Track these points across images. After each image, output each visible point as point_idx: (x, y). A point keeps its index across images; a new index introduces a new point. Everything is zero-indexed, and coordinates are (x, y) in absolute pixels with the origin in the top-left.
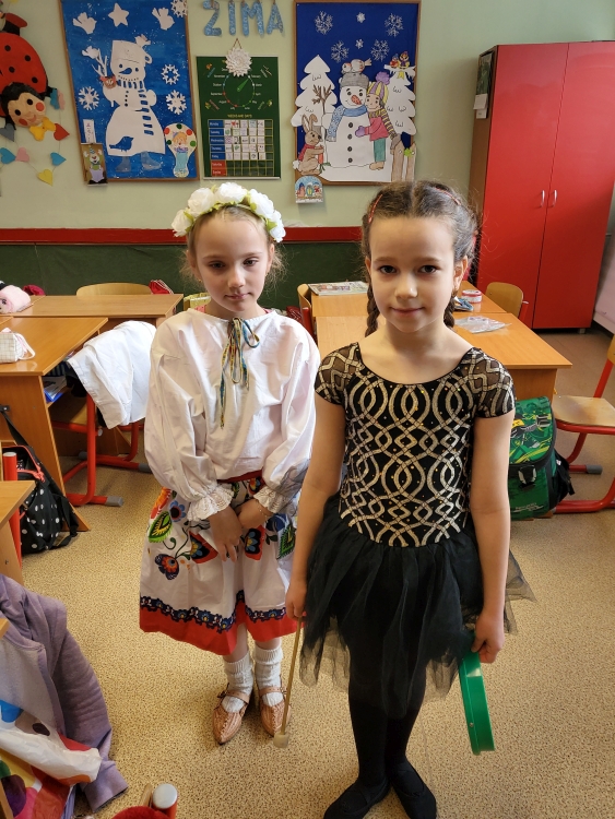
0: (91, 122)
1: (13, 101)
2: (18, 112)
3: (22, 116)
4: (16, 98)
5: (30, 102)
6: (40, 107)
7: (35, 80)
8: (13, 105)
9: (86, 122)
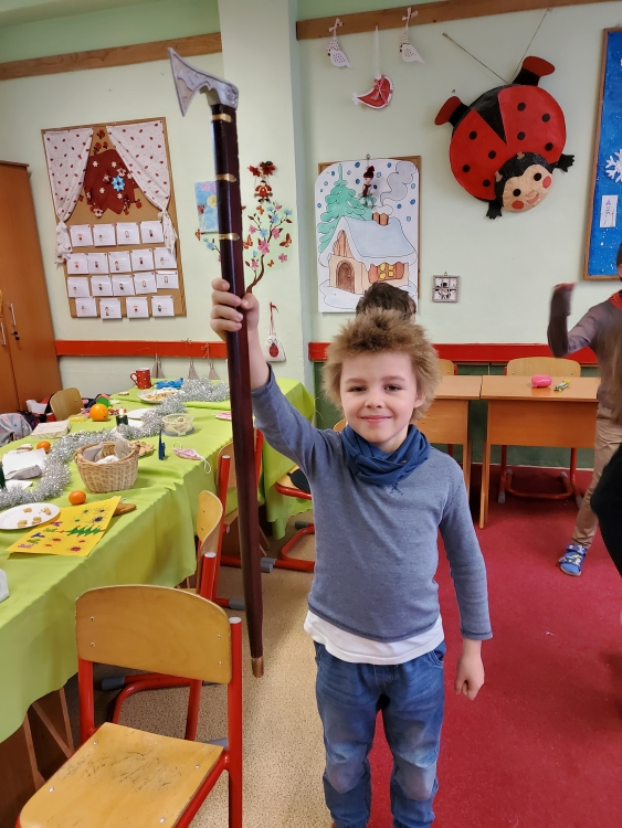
0: (614, 199)
1: (514, 179)
2: (517, 192)
3: (520, 198)
4: (519, 174)
5: (537, 177)
6: (547, 184)
7: (549, 147)
8: (514, 183)
9: (605, 198)
